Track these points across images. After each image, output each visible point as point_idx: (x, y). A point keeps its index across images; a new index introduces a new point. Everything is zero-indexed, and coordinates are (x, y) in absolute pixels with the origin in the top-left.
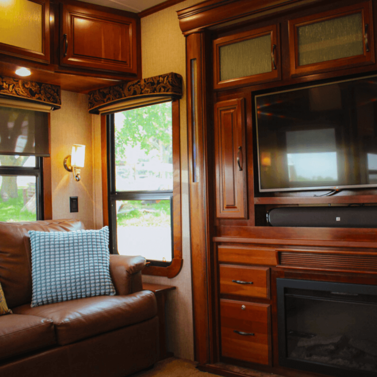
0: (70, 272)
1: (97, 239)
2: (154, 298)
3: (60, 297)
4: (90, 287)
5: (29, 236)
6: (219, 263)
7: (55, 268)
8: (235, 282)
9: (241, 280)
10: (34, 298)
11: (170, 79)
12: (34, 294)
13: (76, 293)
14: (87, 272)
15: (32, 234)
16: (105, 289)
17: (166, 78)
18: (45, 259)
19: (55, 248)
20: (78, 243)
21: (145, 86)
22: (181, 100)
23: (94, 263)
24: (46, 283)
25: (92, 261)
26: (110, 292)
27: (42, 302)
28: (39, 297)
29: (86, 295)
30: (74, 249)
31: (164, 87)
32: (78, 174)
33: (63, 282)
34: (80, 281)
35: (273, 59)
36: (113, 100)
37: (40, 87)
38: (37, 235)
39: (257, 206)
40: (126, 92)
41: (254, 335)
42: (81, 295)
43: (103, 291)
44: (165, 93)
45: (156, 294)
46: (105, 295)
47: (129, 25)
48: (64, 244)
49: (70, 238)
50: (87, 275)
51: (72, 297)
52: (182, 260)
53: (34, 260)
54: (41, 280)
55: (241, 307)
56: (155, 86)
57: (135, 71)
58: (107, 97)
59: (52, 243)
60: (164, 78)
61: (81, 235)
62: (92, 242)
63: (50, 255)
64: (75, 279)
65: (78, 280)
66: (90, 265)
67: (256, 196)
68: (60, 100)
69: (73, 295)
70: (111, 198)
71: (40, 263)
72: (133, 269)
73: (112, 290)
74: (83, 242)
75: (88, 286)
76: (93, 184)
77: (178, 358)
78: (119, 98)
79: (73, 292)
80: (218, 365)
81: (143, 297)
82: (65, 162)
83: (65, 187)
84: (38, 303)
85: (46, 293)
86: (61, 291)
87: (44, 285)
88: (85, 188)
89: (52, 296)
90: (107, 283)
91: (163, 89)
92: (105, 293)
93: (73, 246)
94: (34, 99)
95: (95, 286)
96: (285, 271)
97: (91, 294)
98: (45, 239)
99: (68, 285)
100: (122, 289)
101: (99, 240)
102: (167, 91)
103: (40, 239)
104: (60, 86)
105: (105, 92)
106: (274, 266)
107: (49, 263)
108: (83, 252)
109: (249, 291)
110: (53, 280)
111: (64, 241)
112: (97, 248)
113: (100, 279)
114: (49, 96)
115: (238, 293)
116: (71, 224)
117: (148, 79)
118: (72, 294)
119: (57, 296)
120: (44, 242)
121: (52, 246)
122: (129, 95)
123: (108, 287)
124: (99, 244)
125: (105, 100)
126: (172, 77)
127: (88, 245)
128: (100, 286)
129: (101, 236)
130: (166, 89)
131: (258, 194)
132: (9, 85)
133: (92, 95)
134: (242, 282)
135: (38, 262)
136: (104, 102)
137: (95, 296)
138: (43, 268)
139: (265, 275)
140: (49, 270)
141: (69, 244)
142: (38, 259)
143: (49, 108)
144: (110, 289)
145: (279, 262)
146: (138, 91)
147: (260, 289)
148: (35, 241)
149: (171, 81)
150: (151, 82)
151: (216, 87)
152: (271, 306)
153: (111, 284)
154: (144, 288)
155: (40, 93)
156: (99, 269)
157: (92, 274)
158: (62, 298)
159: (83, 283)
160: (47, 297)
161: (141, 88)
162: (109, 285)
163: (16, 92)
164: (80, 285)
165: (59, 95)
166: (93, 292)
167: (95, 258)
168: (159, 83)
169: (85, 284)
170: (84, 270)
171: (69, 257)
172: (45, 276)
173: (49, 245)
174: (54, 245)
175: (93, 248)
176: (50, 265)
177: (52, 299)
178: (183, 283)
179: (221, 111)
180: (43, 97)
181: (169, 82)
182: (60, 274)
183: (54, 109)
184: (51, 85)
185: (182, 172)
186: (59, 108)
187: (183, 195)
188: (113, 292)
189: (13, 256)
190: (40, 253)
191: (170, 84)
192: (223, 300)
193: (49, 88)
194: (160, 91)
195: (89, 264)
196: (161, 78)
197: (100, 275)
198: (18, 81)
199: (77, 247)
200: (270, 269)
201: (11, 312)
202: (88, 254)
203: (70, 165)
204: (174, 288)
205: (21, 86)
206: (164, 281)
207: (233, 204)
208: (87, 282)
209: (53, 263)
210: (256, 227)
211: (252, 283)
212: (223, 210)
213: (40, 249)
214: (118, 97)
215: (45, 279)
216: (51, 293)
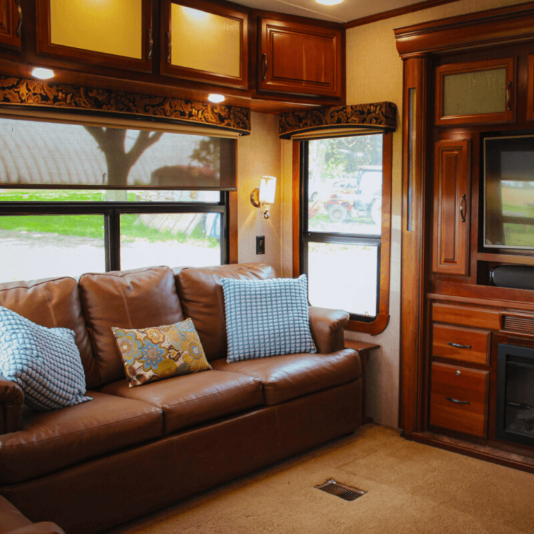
0: (268, 327)
1: (295, 289)
2: (359, 357)
3: (257, 353)
4: (290, 343)
5: (222, 284)
6: (432, 322)
7: (252, 321)
8: (451, 344)
9: (457, 343)
10: (231, 353)
11: (384, 109)
12: (231, 349)
13: (275, 349)
14: (286, 326)
15: (225, 282)
16: (306, 346)
17: (378, 108)
18: (241, 310)
19: (251, 299)
20: (276, 293)
21: (352, 115)
22: (394, 134)
23: (294, 317)
24: (243, 337)
25: (291, 315)
26: (310, 350)
27: (239, 357)
28: (236, 352)
29: (285, 351)
30: (271, 301)
31: (376, 118)
32: (267, 211)
33: (262, 337)
34: (279, 336)
35: (508, 98)
36: (311, 126)
37: (229, 112)
38: (231, 284)
39: (480, 263)
40: (328, 118)
41: (469, 403)
42: (280, 352)
43: (303, 348)
44: (377, 125)
45: (361, 353)
46: (305, 352)
47: (332, 38)
48: (261, 294)
49: (267, 288)
50: (287, 330)
51: (270, 353)
52: (389, 316)
53: (229, 311)
54: (237, 334)
55: (456, 373)
56: (365, 116)
57: (339, 94)
58: (304, 121)
59: (248, 293)
60: (376, 107)
61: (278, 284)
62: (291, 293)
63: (246, 306)
64: (274, 334)
65: (277, 335)
66: (290, 319)
67: (479, 251)
68: (250, 124)
69: (272, 351)
70: (303, 239)
71: (236, 315)
72: (336, 325)
73: (313, 347)
74: (281, 293)
75: (288, 342)
76: (281, 221)
77: (378, 424)
78: (318, 125)
79: (272, 348)
80: (426, 434)
81: (347, 356)
82: (252, 196)
83: (252, 224)
84: (234, 359)
85: (244, 349)
86: (259, 347)
87: (241, 339)
88: (273, 227)
89: (249, 352)
90: (308, 340)
91: (374, 121)
92: (306, 350)
93: (271, 297)
94: (223, 125)
95: (296, 343)
96: (509, 337)
97: (290, 351)
98: (240, 288)
99: (267, 340)
100: (323, 346)
101: (298, 291)
102: (380, 124)
103: (234, 289)
104: (249, 109)
105: (301, 115)
106: (497, 331)
107: (245, 316)
108: (282, 304)
109: (465, 355)
110: (251, 334)
111: (261, 291)
112: (296, 300)
113: (300, 335)
114: (239, 121)
115: (452, 357)
116: (261, 269)
117: (356, 106)
118: (270, 350)
119: (255, 351)
120: (240, 292)
121: (248, 297)
122: (331, 123)
123: (308, 344)
124: (298, 295)
125: (301, 125)
126: (386, 107)
127: (286, 296)
128: (301, 343)
129: (299, 286)
130: (379, 121)
131: (481, 249)
132: (198, 111)
133: (284, 118)
134: (458, 345)
135: (233, 314)
136: (300, 128)
137: (295, 353)
138: (239, 320)
139: (485, 339)
140: (245, 323)
141: (266, 294)
142: (233, 310)
143: (238, 134)
144: (310, 346)
145: (503, 326)
146: (344, 119)
147: (479, 354)
148: (229, 290)
149: (384, 111)
150: (360, 111)
151: (437, 123)
152: (490, 374)
153: (311, 340)
154: (346, 346)
155: (229, 118)
156: (299, 324)
157: (292, 329)
158: (260, 354)
159: (282, 338)
160: (244, 353)
161: (347, 116)
162: (310, 342)
163: (205, 118)
164: (280, 341)
165: (248, 119)
166: (293, 349)
167: (294, 312)
168: (369, 112)
169: (285, 340)
170: (284, 325)
171: (267, 309)
172: (242, 329)
173: (245, 295)
174: (251, 295)
175: (291, 300)
176: (247, 318)
177: (250, 355)
178: (389, 342)
179: (442, 151)
180: (232, 123)
181: (382, 113)
182: (258, 328)
183: (243, 135)
184: (241, 108)
185: (393, 216)
186: (249, 134)
187: (393, 243)
188: (314, 350)
189: (206, 306)
190: (235, 304)
191: (383, 115)
192: (435, 364)
193: (238, 112)
194: (370, 123)
195: (288, 317)
196: (372, 107)
197: (300, 331)
198: (206, 106)
199: (275, 299)
200: (492, 333)
201: (211, 368)
202: (287, 307)
203: (258, 200)
204: (378, 347)
205: (210, 112)
206: (366, 338)
207: (452, 258)
208: (287, 338)
209: (249, 315)
210: (479, 286)
211: (470, 347)
212: (441, 263)
213: (235, 300)
214: (317, 123)
215: (242, 333)
216: (249, 348)
